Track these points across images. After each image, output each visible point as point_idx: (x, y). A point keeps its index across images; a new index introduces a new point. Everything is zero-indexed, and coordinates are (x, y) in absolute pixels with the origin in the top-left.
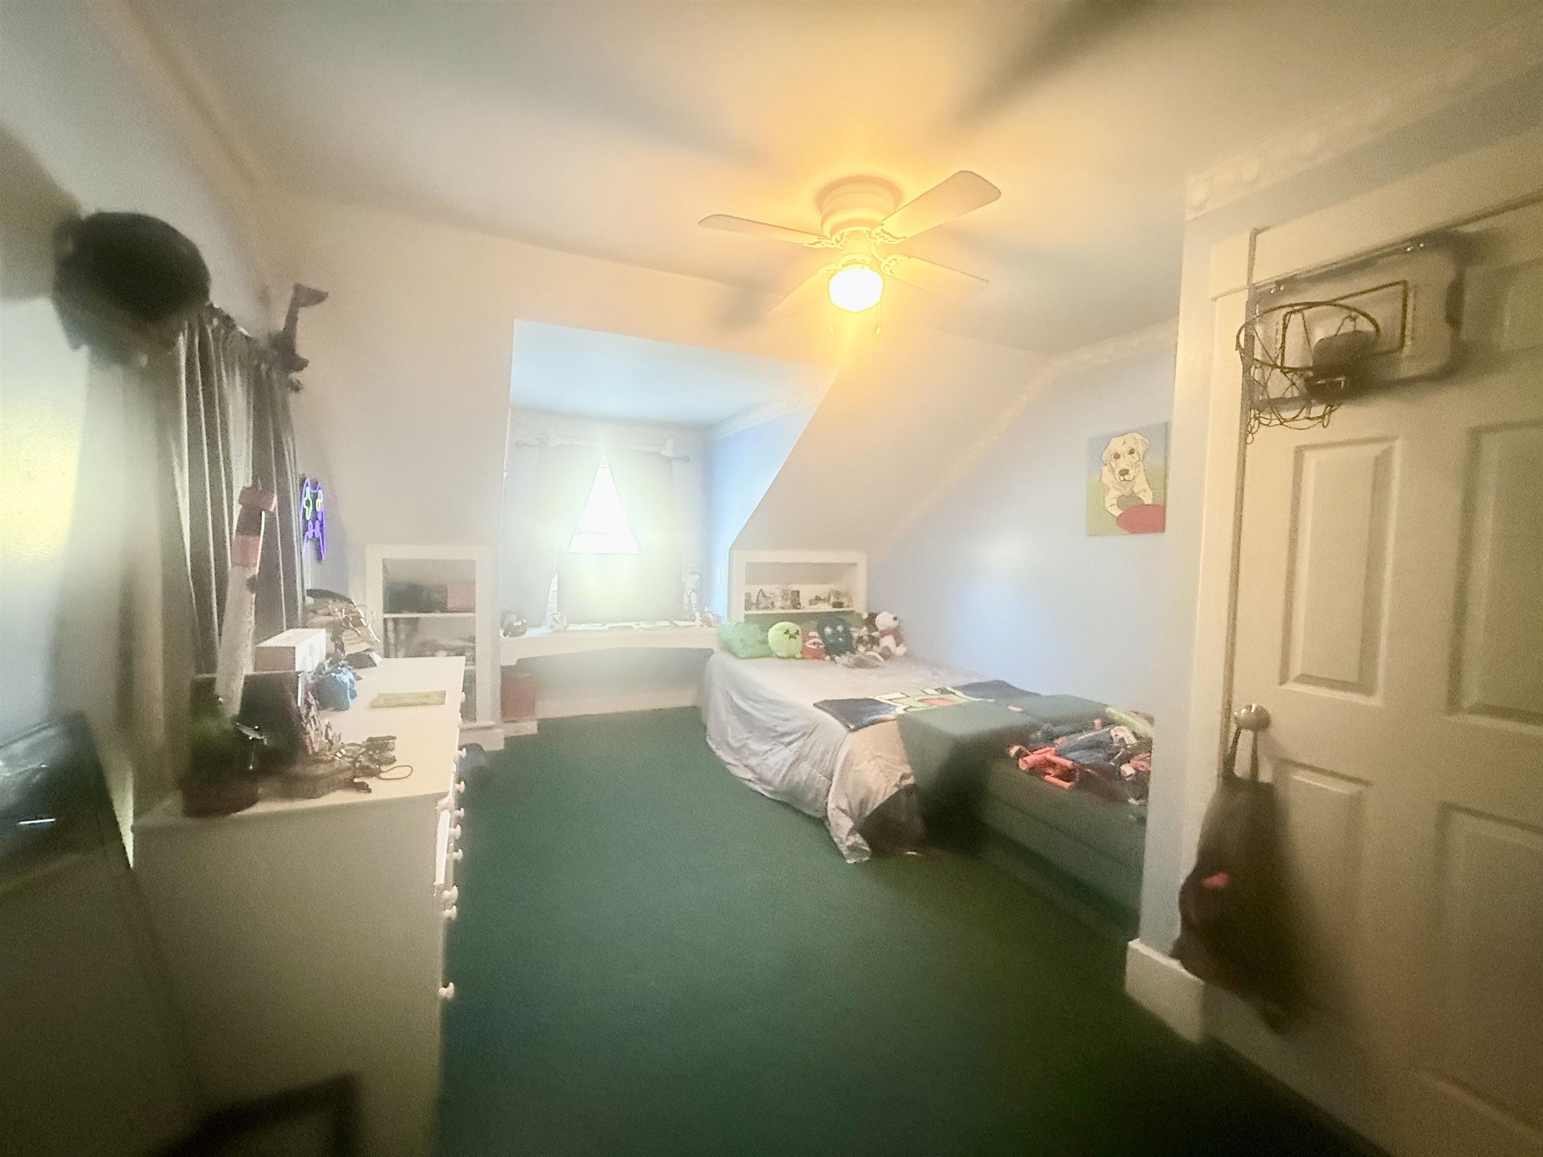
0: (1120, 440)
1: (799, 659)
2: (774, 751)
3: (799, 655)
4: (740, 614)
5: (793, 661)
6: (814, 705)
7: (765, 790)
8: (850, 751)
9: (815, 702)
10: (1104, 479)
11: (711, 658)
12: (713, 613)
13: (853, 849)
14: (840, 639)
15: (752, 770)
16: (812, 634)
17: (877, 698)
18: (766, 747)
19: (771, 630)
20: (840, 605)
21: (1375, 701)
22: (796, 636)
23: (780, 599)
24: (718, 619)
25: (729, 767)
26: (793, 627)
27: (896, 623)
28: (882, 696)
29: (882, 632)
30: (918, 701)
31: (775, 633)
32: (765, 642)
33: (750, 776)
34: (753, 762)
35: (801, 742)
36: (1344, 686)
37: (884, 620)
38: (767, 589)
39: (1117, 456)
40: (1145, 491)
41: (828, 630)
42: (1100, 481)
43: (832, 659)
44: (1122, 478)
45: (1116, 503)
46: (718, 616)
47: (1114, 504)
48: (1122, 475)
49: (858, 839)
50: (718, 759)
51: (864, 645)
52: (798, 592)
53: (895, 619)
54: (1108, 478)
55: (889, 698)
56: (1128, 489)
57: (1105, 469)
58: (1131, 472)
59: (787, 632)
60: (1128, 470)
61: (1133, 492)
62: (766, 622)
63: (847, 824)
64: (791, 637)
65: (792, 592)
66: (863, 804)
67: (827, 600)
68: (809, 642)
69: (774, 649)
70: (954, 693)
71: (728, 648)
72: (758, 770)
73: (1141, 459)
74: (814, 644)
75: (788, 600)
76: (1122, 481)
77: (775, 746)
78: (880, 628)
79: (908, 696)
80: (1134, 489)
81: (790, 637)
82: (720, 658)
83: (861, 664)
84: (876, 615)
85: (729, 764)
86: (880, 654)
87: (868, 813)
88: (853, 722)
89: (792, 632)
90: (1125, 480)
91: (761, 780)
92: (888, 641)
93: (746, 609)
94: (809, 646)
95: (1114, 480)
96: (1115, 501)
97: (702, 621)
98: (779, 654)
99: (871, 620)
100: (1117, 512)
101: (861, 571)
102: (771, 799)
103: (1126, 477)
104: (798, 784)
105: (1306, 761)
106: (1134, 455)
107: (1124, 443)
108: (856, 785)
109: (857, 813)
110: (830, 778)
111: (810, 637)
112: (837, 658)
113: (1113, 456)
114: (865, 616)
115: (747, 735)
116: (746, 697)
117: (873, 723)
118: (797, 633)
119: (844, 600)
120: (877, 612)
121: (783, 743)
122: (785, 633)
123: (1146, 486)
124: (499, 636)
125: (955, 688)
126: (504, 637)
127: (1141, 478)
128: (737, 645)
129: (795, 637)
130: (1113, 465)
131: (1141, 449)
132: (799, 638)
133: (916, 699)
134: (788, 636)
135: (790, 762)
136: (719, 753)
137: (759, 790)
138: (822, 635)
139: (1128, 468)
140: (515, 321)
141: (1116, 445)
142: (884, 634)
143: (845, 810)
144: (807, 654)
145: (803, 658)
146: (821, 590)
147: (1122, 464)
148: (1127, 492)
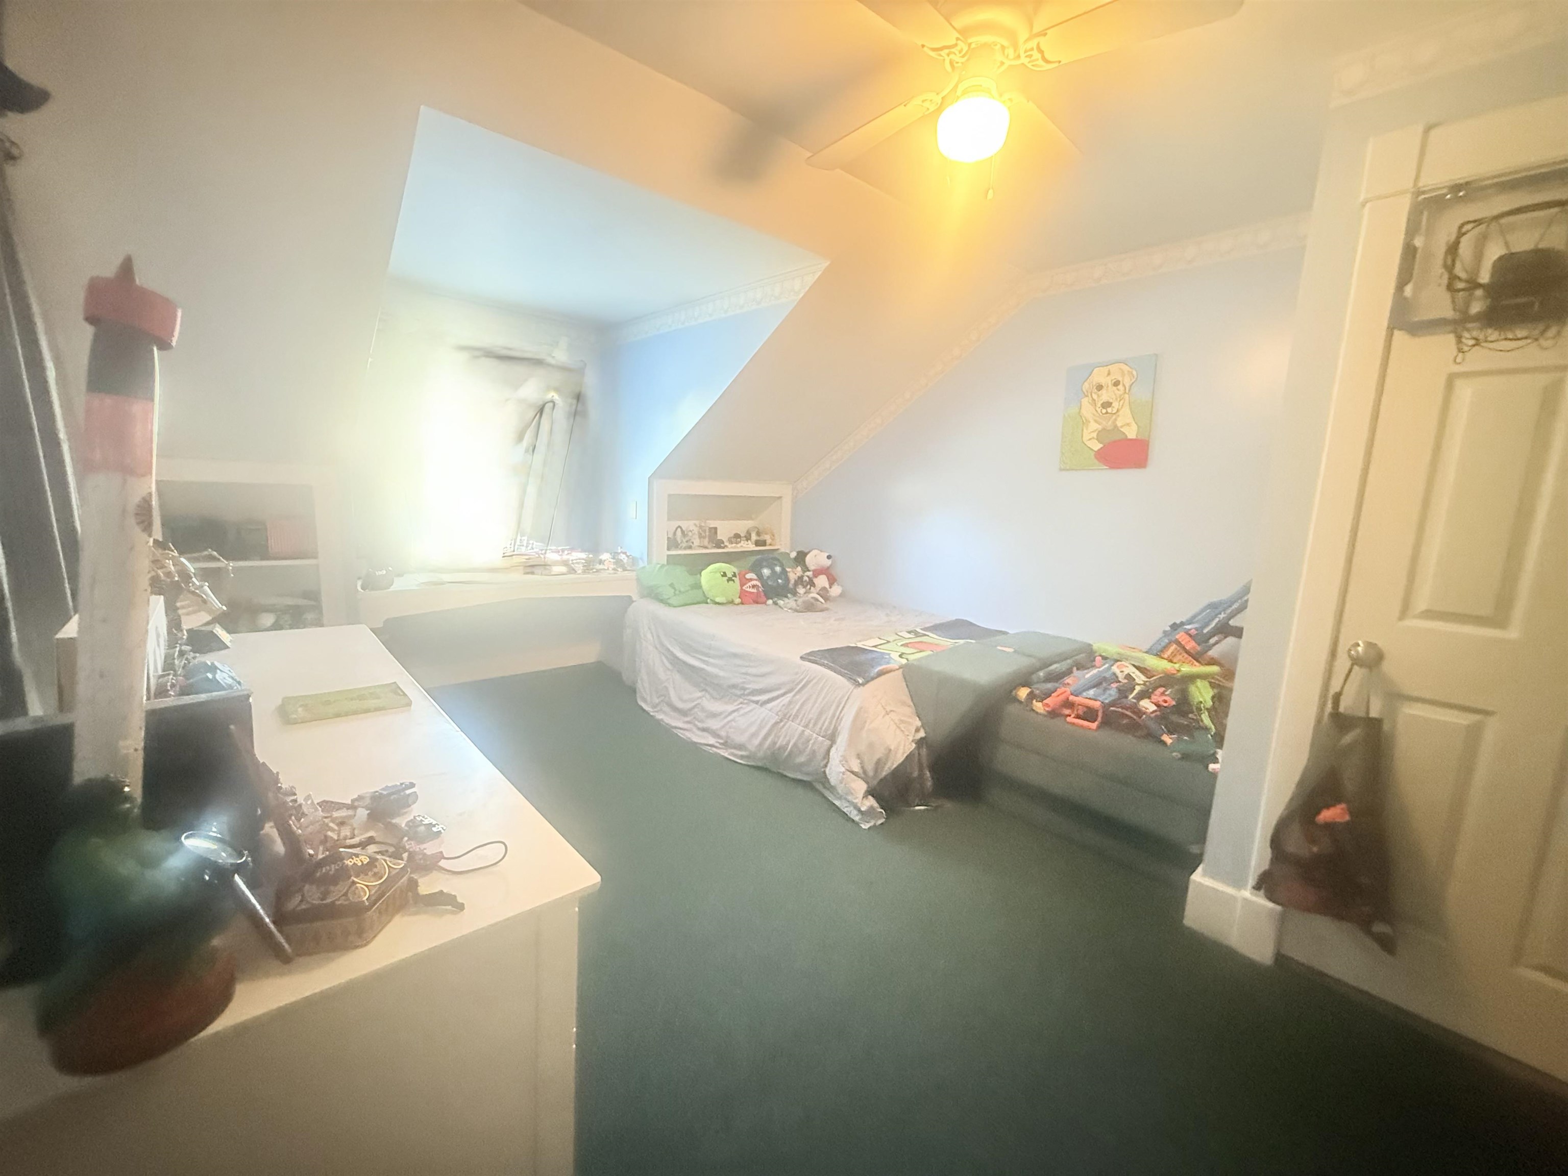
0: (1105, 370)
1: (738, 604)
2: (742, 712)
3: (738, 600)
4: (662, 553)
5: (731, 607)
6: (801, 658)
7: (735, 755)
8: (860, 709)
9: (801, 655)
10: (1083, 411)
11: (631, 609)
12: (628, 554)
13: (868, 814)
14: (780, 581)
15: (715, 734)
16: (749, 576)
17: (860, 645)
18: (730, 708)
19: (703, 573)
20: (764, 543)
21: (1513, 633)
22: (733, 578)
23: (697, 537)
24: (634, 561)
25: (680, 733)
26: (730, 569)
27: (829, 562)
28: (863, 643)
29: (814, 571)
30: (902, 645)
31: (710, 576)
32: (698, 586)
33: (712, 741)
34: (714, 724)
35: (786, 700)
36: (1479, 620)
37: (816, 559)
38: (685, 525)
39: (1100, 387)
40: (1128, 424)
41: (766, 572)
42: (1080, 412)
43: (775, 603)
44: (1104, 411)
45: (1095, 437)
46: (633, 558)
47: (1093, 438)
48: (1104, 408)
49: (871, 802)
50: (658, 722)
51: (805, 587)
52: (716, 529)
53: (829, 557)
54: (1087, 410)
55: (874, 645)
56: (1110, 423)
57: (1085, 401)
58: (1116, 405)
59: (724, 575)
60: (1111, 403)
61: (1116, 426)
62: (698, 564)
63: (860, 787)
64: (730, 580)
65: (710, 529)
66: (879, 764)
67: (748, 538)
68: (748, 585)
69: (710, 595)
70: (928, 636)
71: (652, 594)
72: (723, 733)
73: (1127, 391)
74: (754, 586)
75: (704, 537)
76: (1103, 414)
77: (744, 706)
78: (812, 568)
79: (888, 642)
80: (1117, 423)
81: (728, 581)
82: (644, 608)
83: (810, 607)
84: (805, 554)
85: (676, 728)
86: (818, 594)
87: (884, 774)
88: (859, 676)
89: (729, 575)
90: (1107, 413)
91: (726, 745)
92: (822, 581)
93: (668, 549)
94: (748, 590)
95: (1095, 413)
96: (1095, 435)
97: (615, 563)
98: (718, 600)
99: (801, 558)
100: (1097, 446)
101: (787, 506)
102: (745, 765)
103: (1109, 410)
104: (783, 748)
105: (1416, 694)
106: (1118, 387)
107: (1109, 374)
108: (871, 746)
109: (871, 774)
110: (833, 739)
111: (747, 579)
112: (781, 602)
113: (1095, 387)
114: (793, 555)
115: (700, 694)
116: (688, 649)
117: (881, 674)
118: (734, 575)
119: (767, 538)
120: (806, 551)
121: (757, 702)
122: (723, 576)
123: (1131, 420)
124: (358, 590)
125: (925, 629)
126: (362, 591)
127: (1126, 411)
128: (668, 593)
129: (733, 580)
130: (1095, 397)
131: (1127, 381)
132: (737, 580)
133: (900, 644)
134: (725, 579)
135: (773, 721)
136: (659, 716)
137: (726, 755)
138: (760, 577)
139: (1111, 401)
140: (422, 107)
141: (1099, 376)
142: (817, 573)
143: (858, 772)
144: (746, 598)
145: (742, 603)
146: (742, 526)
147: (1105, 396)
148: (1109, 425)
